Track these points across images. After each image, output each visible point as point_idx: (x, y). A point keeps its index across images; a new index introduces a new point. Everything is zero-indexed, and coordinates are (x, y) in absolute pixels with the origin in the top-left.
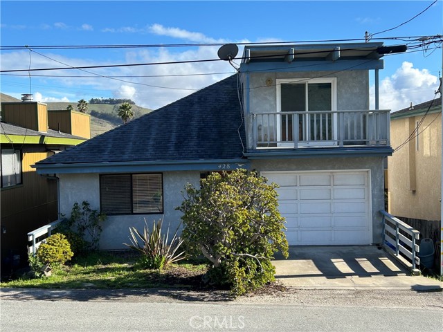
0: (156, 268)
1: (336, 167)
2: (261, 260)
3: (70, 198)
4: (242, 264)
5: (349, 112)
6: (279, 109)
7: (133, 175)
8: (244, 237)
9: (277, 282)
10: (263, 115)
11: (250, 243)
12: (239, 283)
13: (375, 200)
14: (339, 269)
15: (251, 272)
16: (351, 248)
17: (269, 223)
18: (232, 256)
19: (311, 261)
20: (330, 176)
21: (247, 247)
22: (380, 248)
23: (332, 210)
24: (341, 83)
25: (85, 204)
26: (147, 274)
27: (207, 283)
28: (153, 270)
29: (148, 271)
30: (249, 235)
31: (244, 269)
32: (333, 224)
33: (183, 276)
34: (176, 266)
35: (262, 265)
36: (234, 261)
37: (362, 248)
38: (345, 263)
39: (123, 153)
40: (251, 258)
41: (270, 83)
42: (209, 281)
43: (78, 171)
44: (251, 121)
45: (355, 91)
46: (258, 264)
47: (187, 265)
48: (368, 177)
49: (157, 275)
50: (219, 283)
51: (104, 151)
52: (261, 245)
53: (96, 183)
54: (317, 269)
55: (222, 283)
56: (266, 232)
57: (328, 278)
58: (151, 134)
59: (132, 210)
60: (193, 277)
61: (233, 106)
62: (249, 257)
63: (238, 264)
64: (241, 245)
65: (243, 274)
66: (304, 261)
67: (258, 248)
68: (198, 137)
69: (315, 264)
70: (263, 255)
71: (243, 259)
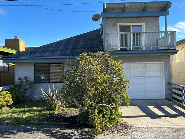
0: (53, 111)
1: (147, 61)
2: (113, 108)
3: (20, 75)
4: (100, 111)
5: (155, 32)
6: (118, 31)
7: (50, 64)
8: (102, 93)
9: (122, 121)
10: (112, 33)
11: (106, 97)
12: (98, 126)
13: (166, 77)
14: (155, 112)
15: (106, 116)
16: (155, 101)
17: (118, 83)
18: (93, 105)
19: (137, 107)
20: (144, 65)
21: (103, 99)
22: (170, 101)
23: (145, 82)
24: (147, 25)
25: (26, 78)
26: (47, 114)
27: (79, 122)
28: (52, 112)
29: (48, 112)
30: (105, 91)
31: (101, 115)
32: (145, 89)
33: (67, 116)
34: (66, 109)
35: (114, 111)
36: (95, 109)
37: (161, 100)
38: (156, 108)
39: (45, 54)
40: (106, 106)
41: (115, 25)
42: (80, 121)
43: (22, 61)
44: (106, 36)
45: (153, 29)
46: (111, 110)
47: (72, 109)
48: (163, 66)
49: (53, 115)
50: (86, 123)
51: (36, 53)
52: (113, 98)
53: (32, 68)
54: (142, 112)
55: (87, 123)
56: (116, 90)
57: (152, 118)
58: (60, 47)
59: (49, 81)
60: (72, 117)
61: (98, 38)
62: (105, 106)
63: (97, 112)
64: (100, 98)
65: (100, 119)
66: (134, 107)
67: (111, 100)
68: (82, 48)
69: (140, 109)
70: (114, 104)
71: (101, 108)
